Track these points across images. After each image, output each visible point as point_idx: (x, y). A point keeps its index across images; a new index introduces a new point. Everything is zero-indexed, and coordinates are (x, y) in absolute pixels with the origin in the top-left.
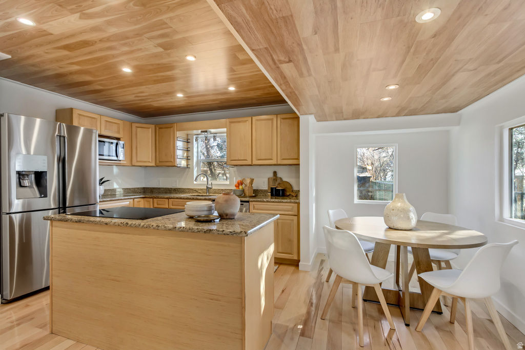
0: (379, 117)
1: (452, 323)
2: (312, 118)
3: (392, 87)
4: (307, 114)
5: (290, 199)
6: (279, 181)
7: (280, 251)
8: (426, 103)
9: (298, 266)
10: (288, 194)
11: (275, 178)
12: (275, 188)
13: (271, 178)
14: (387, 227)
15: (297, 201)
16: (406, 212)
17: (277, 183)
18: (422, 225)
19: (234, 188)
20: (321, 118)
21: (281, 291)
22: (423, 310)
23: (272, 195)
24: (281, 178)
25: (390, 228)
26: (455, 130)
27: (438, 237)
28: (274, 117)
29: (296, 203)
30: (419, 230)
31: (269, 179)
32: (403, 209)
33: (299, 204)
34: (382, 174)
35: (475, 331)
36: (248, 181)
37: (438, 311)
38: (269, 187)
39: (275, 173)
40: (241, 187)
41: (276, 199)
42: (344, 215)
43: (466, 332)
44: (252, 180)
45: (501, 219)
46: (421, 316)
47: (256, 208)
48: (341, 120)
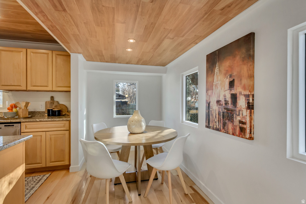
0: (127, 63)
1: (162, 184)
2: (81, 57)
3: (132, 41)
4: (76, 53)
5: (66, 117)
6: (55, 104)
7: (53, 161)
8: (151, 58)
9: (69, 169)
10: (64, 114)
11: (52, 101)
12: (52, 110)
13: (48, 102)
14: (129, 132)
15: (69, 119)
16: (139, 122)
17: (54, 106)
18: (149, 128)
19: (7, 111)
20: (89, 58)
21: (46, 198)
22: (149, 180)
23: (49, 115)
24: (58, 102)
25: (131, 133)
26: (164, 75)
27: (156, 135)
28: (50, 52)
29: (68, 120)
30: (147, 132)
31: (46, 102)
32: (138, 120)
33: (70, 121)
34: (134, 100)
35: (172, 185)
36: (23, 105)
37: (156, 179)
38: (46, 109)
39: (52, 98)
40: (14, 110)
41: (52, 118)
42: (104, 126)
43: (168, 187)
44: (27, 104)
45: (182, 122)
46: (147, 184)
47: (28, 127)
48: (104, 62)
